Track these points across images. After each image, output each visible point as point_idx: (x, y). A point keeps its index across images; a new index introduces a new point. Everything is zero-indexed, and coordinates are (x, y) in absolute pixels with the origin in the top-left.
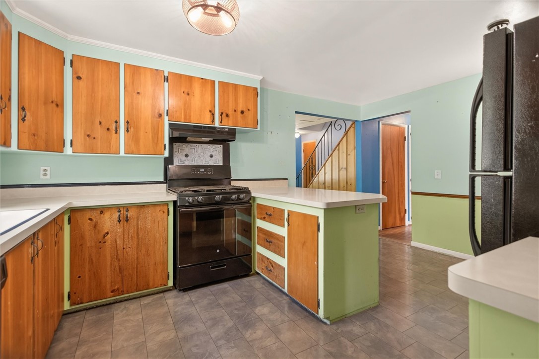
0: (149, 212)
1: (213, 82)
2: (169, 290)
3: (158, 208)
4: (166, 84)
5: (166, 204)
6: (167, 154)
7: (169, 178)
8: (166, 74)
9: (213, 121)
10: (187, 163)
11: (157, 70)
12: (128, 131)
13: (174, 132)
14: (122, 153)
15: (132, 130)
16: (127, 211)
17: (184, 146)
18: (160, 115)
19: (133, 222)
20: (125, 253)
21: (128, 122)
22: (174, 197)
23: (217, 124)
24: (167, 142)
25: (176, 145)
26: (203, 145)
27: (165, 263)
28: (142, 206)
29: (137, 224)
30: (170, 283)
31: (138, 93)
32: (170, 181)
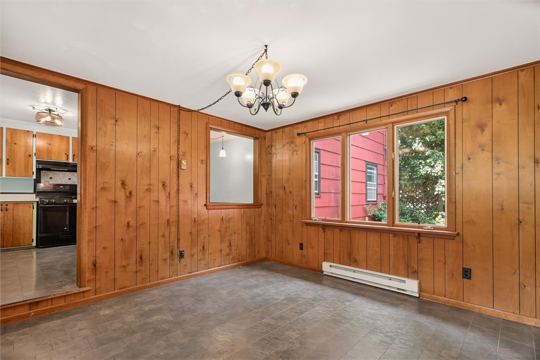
0: (21, 207)
1: (68, 138)
2: (32, 248)
3: (27, 205)
4: (34, 138)
5: (32, 202)
6: (34, 177)
7: (37, 191)
8: (35, 133)
9: (67, 159)
10: (51, 183)
11: (28, 131)
12: (8, 164)
13: (40, 165)
14: (4, 175)
15: (10, 164)
16: (7, 205)
17: (49, 172)
18: (30, 156)
19: (10, 211)
20: (5, 227)
21: (8, 159)
22: (38, 199)
23: (71, 161)
24: (34, 170)
25: (43, 172)
26: (63, 172)
27: (31, 234)
28: (16, 203)
29: (13, 212)
30: (34, 244)
31: (15, 144)
32: (37, 192)
